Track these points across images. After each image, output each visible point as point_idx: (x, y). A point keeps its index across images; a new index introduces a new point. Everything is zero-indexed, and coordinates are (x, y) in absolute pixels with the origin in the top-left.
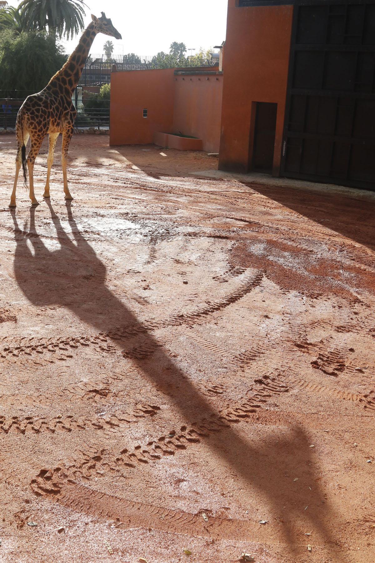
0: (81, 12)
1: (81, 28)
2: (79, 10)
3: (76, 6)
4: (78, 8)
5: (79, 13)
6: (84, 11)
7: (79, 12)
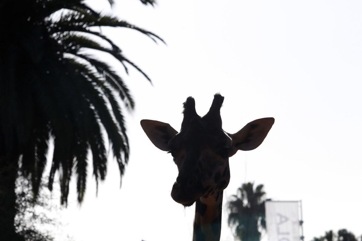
0: (116, 94)
1: (117, 154)
2: (107, 84)
3: (93, 69)
4: (101, 77)
5: (105, 98)
6: (126, 90)
7: (108, 92)
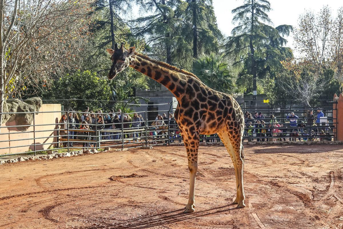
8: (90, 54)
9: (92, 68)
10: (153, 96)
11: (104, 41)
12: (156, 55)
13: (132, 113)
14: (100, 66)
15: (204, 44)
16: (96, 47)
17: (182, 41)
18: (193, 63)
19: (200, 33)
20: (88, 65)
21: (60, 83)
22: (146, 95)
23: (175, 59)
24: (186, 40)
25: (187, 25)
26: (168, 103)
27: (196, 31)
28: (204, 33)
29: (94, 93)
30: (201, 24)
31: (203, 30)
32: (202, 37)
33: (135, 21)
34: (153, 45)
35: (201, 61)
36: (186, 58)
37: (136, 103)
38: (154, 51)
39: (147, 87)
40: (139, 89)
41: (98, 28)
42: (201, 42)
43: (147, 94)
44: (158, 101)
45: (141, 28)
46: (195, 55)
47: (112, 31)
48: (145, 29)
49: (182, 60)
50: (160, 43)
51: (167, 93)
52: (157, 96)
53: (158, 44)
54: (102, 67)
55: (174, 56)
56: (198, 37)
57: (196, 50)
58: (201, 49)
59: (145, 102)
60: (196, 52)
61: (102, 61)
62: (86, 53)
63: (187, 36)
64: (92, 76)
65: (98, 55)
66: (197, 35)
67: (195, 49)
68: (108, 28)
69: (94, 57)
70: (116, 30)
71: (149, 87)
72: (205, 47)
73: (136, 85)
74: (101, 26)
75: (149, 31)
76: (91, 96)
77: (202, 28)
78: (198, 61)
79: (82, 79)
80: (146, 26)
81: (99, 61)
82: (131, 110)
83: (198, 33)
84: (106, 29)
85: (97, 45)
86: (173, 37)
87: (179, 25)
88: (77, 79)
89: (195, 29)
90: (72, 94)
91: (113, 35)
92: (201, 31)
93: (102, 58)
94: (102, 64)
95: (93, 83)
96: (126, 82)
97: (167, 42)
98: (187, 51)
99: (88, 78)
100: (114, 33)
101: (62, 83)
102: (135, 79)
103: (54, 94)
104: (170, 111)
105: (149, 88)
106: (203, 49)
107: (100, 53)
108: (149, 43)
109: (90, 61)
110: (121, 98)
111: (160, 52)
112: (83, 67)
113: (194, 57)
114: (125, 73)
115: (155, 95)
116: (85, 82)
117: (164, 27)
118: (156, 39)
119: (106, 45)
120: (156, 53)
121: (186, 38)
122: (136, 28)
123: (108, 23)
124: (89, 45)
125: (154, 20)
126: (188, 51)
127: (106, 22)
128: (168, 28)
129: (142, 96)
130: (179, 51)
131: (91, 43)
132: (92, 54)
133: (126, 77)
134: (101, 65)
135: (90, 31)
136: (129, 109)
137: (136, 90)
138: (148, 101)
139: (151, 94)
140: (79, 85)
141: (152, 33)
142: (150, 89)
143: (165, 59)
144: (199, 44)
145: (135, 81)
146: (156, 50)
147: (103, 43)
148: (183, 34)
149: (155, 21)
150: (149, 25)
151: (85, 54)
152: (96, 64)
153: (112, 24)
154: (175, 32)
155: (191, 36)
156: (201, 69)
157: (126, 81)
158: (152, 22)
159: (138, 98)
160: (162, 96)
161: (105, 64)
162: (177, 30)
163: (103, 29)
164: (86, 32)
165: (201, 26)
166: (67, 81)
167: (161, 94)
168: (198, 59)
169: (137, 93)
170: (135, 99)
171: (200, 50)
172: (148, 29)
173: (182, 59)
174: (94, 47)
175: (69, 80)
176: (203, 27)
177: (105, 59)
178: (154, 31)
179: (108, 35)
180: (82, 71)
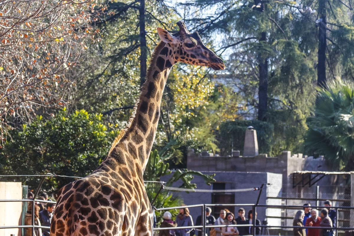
8: (93, 72)
9: (95, 103)
10: (226, 170)
11: (125, 45)
12: (238, 77)
13: (176, 208)
14: (114, 99)
15: (341, 58)
16: (107, 59)
17: (292, 50)
18: (317, 97)
19: (333, 32)
20: (89, 97)
21: (22, 136)
22: (209, 167)
23: (276, 88)
24: (301, 47)
25: (306, 16)
26: (253, 189)
27: (325, 29)
28: (343, 34)
29: (95, 159)
30: (337, 13)
31: (340, 27)
32: (338, 41)
33: (191, 4)
34: (231, 56)
35: (333, 95)
36: (300, 86)
37: (184, 185)
38: (233, 69)
39: (214, 147)
40: (196, 151)
41: (112, 19)
42: (336, 52)
43: (212, 163)
44: (236, 179)
45: (205, 19)
46: (322, 81)
47: (141, 25)
48: (212, 21)
49: (292, 90)
50: (245, 53)
51: (256, 164)
52: (234, 168)
53: (241, 53)
54: (118, 101)
55: (275, 82)
56: (329, 42)
57: (324, 69)
58: (334, 68)
59: (205, 181)
60: (324, 73)
61: (118, 89)
62: (85, 70)
63: (304, 40)
64: (91, 123)
65: (110, 76)
66: (326, 38)
67: (320, 68)
68: (133, 16)
69: (102, 79)
70: (150, 22)
71: (219, 146)
72: (344, 65)
73: (189, 143)
74: (119, 14)
75: (223, 26)
76: (88, 166)
77: (338, 22)
78: (328, 93)
79: (70, 129)
80: (215, 16)
81: (112, 88)
82: (173, 201)
83: (328, 34)
84: (128, 21)
85: (108, 54)
86: (273, 40)
87: (288, 15)
88: (61, 129)
89: (322, 25)
90: (48, 160)
91: (143, 34)
92: (335, 28)
93: (118, 83)
94: (118, 94)
95: (93, 137)
96: (170, 136)
97: (260, 51)
98: (303, 70)
99: (83, 126)
100: (147, 29)
101: (27, 136)
102: (190, 129)
103: (10, 159)
104: (256, 205)
105: (218, 150)
106: (339, 68)
107: (114, 72)
108: (222, 50)
109: (94, 87)
110: (153, 172)
111: (246, 71)
112: (77, 100)
113: (318, 85)
114: (167, 115)
115: (229, 166)
116: (78, 136)
117: (254, 19)
118: (238, 43)
119: (128, 53)
120: (237, 72)
121: (302, 42)
122: (194, 20)
123: (134, 7)
124: (92, 53)
125: (234, 4)
126: (306, 72)
127: (130, 6)
128: (262, 21)
129: (200, 167)
130: (286, 70)
131: (97, 49)
132: (96, 73)
133: (169, 125)
134: (115, 97)
135: (92, 24)
136: (168, 197)
137: (189, 155)
138: (212, 180)
139: (221, 165)
140: (63, 141)
141: (228, 31)
142: (221, 153)
143: (256, 87)
144: (330, 56)
145: (189, 133)
146: (237, 67)
147: (122, 50)
148: (296, 33)
149: (235, 6)
150: (222, 14)
151: (82, 73)
152: (106, 94)
153: (142, 9)
154: (278, 30)
155: (314, 39)
156: (331, 112)
157: (167, 134)
158: (229, 8)
159: (190, 173)
160: (245, 170)
161: (125, 95)
162: (283, 26)
163: (123, 19)
164: (84, 29)
165: (335, 18)
166: (39, 132)
167: (242, 166)
168: (328, 90)
169: (189, 161)
170: (184, 174)
171: (332, 70)
172: (220, 22)
173: (292, 88)
174: (103, 56)
175: (42, 130)
176: (340, 21)
177: (123, 84)
178: (232, 25)
179: (132, 33)
180: (72, 110)
